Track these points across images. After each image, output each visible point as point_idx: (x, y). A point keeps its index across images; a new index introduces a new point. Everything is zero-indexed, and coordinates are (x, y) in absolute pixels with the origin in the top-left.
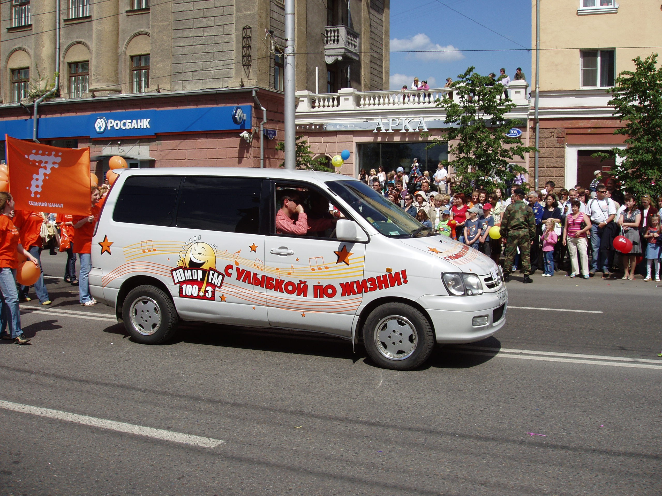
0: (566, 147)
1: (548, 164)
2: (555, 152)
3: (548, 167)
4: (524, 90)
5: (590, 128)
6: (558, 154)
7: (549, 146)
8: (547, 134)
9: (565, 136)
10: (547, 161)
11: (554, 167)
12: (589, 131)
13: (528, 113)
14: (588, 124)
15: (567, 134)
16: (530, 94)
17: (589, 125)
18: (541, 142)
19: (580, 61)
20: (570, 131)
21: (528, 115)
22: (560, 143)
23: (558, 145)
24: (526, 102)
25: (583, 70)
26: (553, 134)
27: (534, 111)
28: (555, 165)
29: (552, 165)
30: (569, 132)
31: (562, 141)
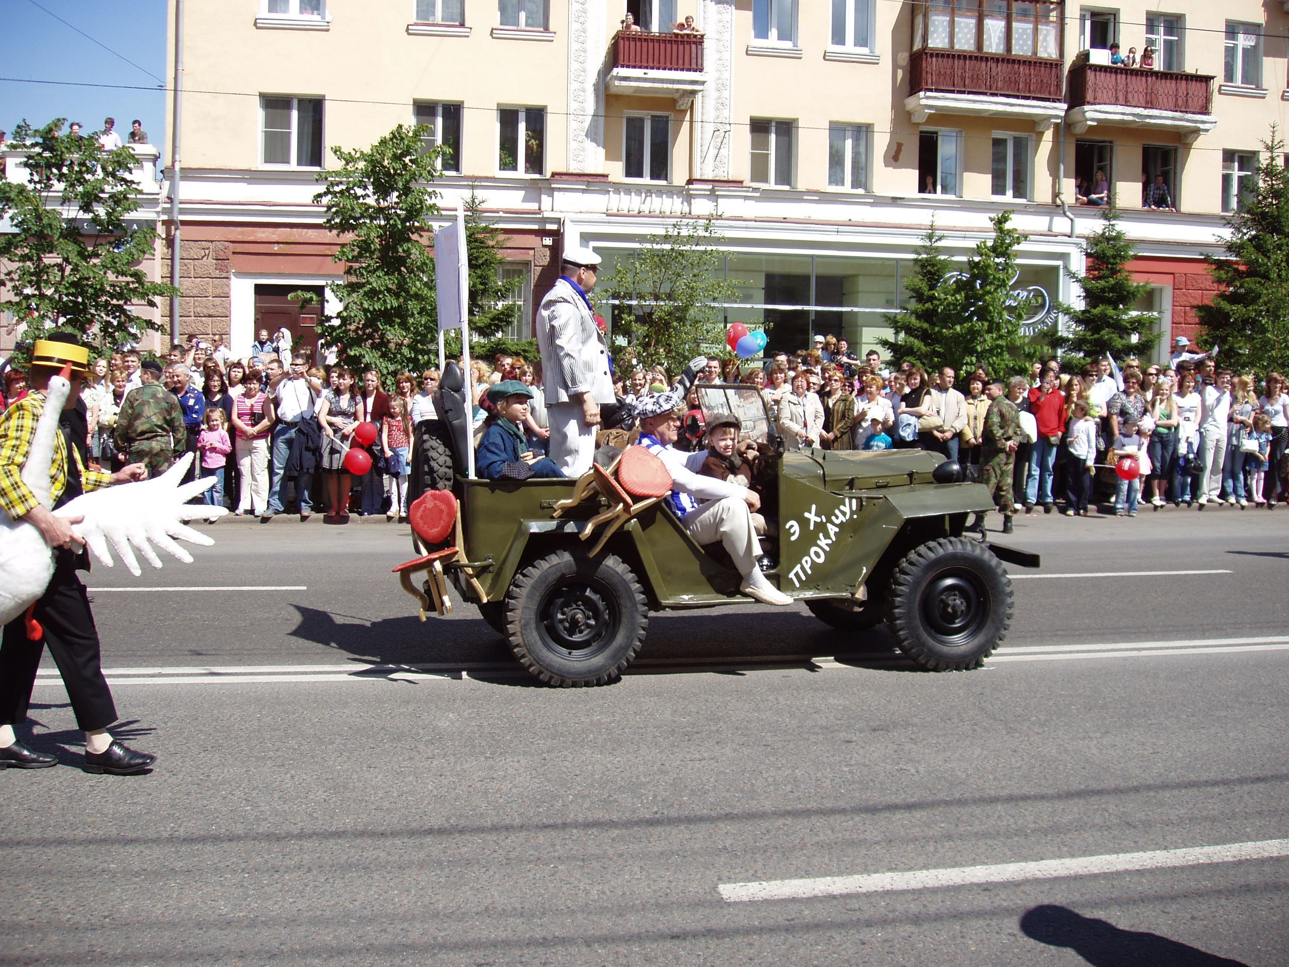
0: (232, 277)
1: (199, 309)
2: (210, 286)
3: (197, 315)
4: (151, 164)
5: (278, 243)
6: (218, 291)
7: (200, 274)
8: (196, 252)
9: (231, 257)
10: (197, 304)
11: (210, 316)
12: (276, 248)
13: (159, 209)
14: (274, 236)
15: (234, 253)
16: (162, 172)
17: (275, 238)
18: (185, 268)
19: (260, 115)
20: (240, 248)
21: (158, 213)
22: (221, 270)
23: (217, 273)
24: (154, 189)
25: (266, 132)
26: (207, 251)
27: (168, 206)
28: (212, 312)
29: (205, 312)
30: (238, 250)
31: (226, 266)
